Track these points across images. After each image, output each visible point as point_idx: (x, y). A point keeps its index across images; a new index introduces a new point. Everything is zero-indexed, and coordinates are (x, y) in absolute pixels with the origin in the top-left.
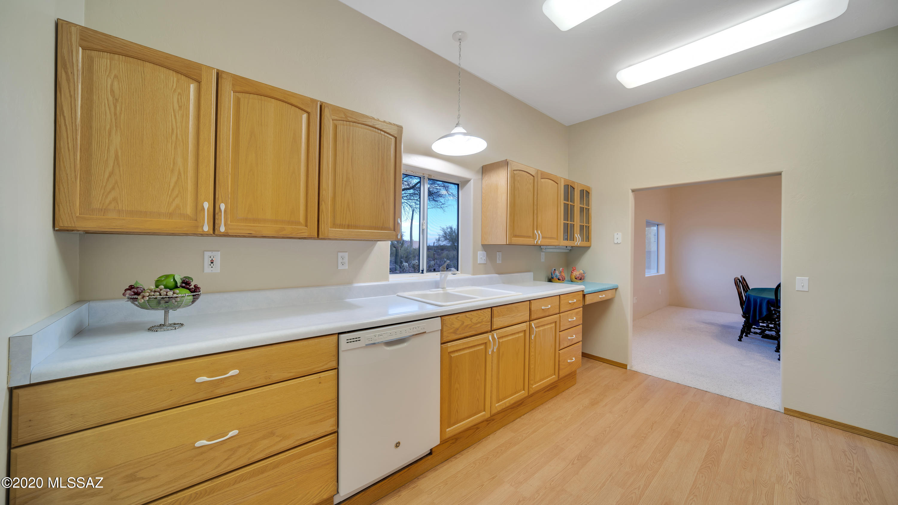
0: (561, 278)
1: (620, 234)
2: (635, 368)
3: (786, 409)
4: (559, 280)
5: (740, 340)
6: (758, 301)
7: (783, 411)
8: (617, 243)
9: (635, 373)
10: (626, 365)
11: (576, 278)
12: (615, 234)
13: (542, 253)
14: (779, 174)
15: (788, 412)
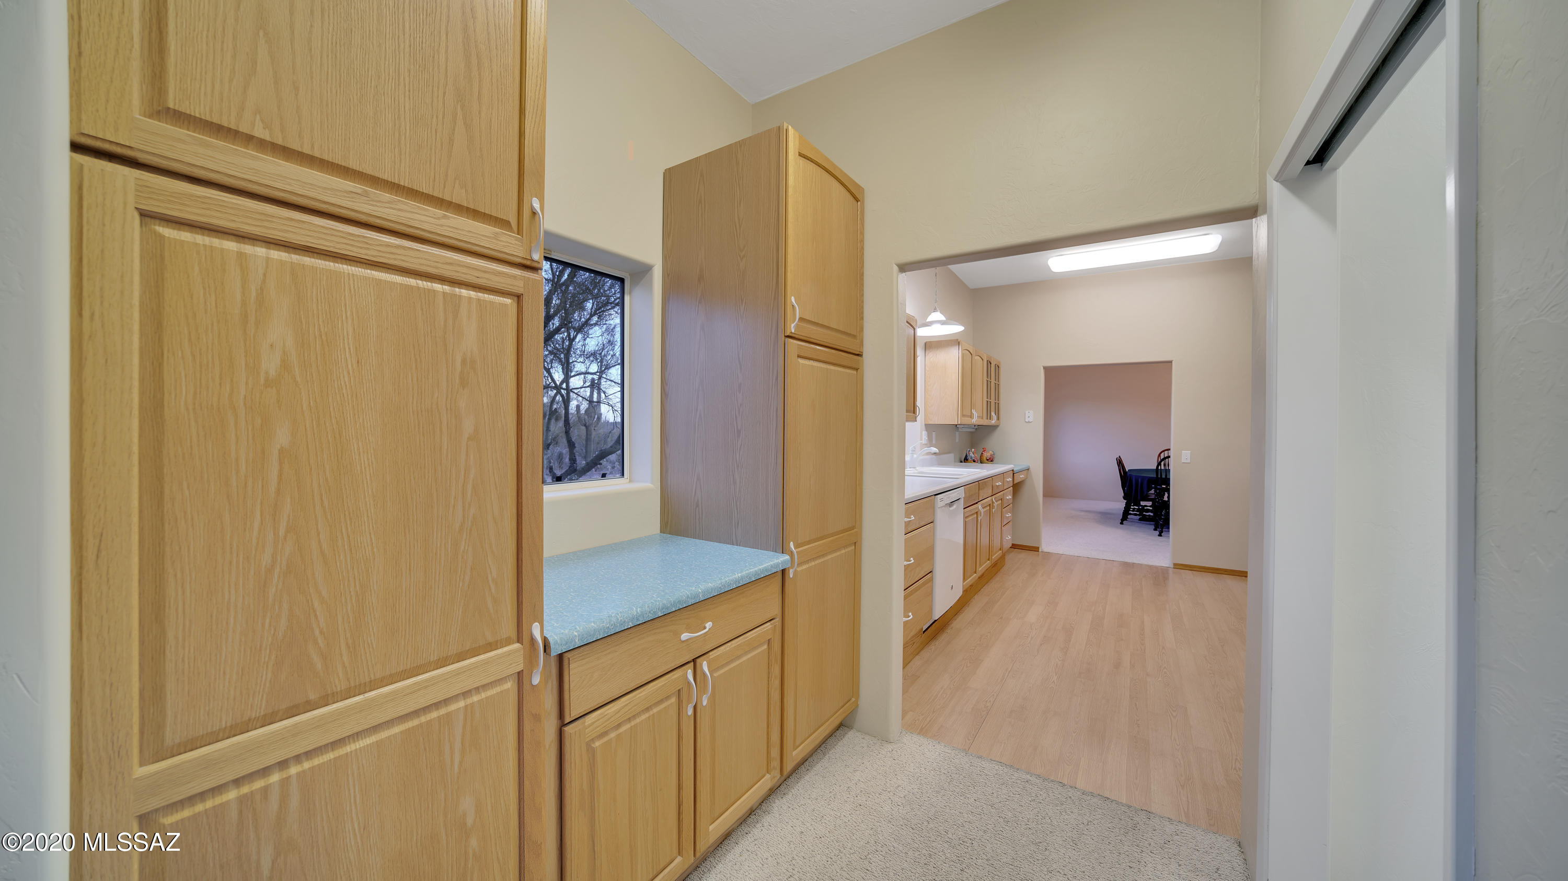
0: (976, 460)
1: (1031, 412)
2: (1045, 550)
3: (1175, 564)
4: (974, 461)
5: (1122, 523)
6: (1140, 480)
7: (1172, 566)
8: (1029, 422)
9: (1048, 555)
10: (1038, 548)
11: (987, 460)
12: (1027, 412)
13: (957, 433)
14: (1171, 362)
15: (1177, 566)
